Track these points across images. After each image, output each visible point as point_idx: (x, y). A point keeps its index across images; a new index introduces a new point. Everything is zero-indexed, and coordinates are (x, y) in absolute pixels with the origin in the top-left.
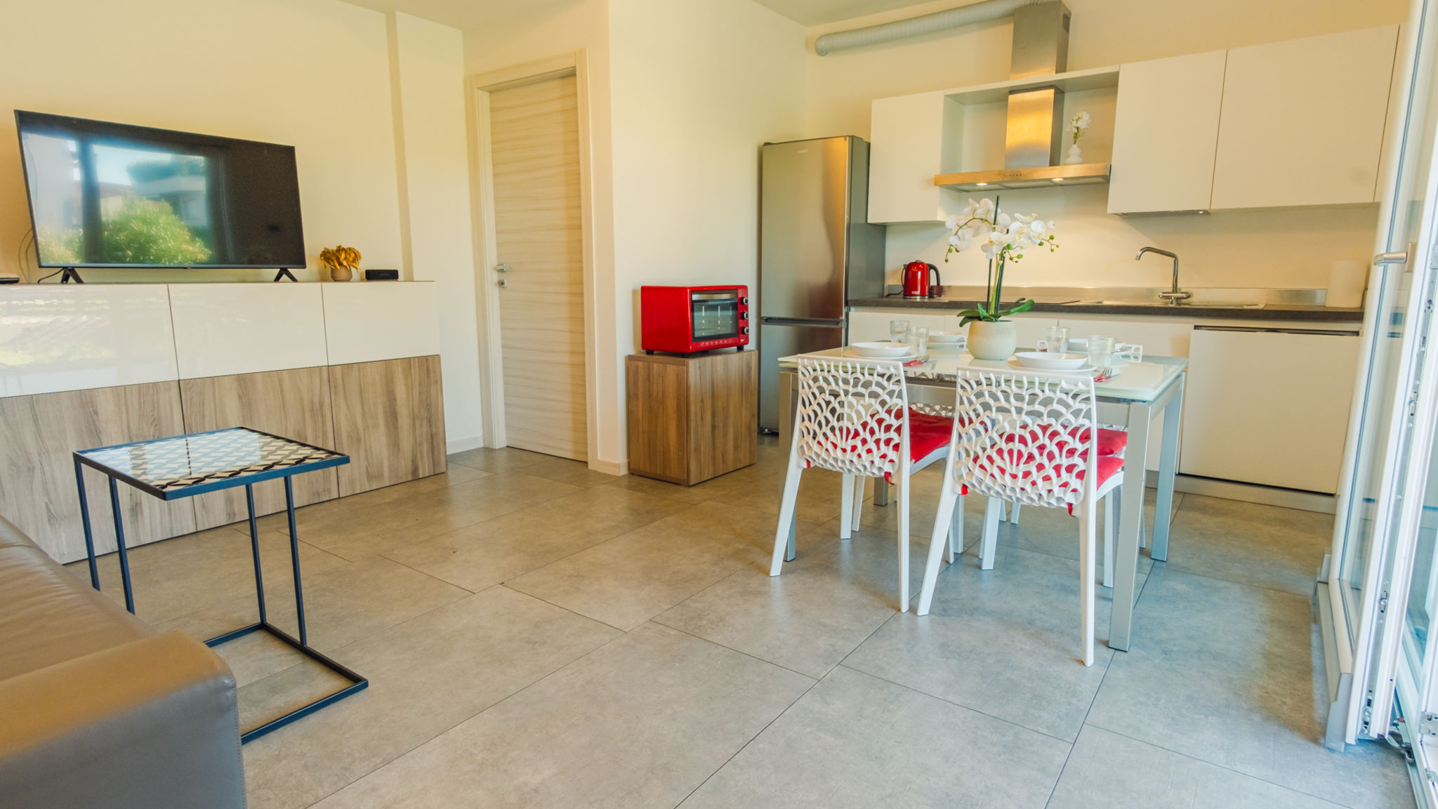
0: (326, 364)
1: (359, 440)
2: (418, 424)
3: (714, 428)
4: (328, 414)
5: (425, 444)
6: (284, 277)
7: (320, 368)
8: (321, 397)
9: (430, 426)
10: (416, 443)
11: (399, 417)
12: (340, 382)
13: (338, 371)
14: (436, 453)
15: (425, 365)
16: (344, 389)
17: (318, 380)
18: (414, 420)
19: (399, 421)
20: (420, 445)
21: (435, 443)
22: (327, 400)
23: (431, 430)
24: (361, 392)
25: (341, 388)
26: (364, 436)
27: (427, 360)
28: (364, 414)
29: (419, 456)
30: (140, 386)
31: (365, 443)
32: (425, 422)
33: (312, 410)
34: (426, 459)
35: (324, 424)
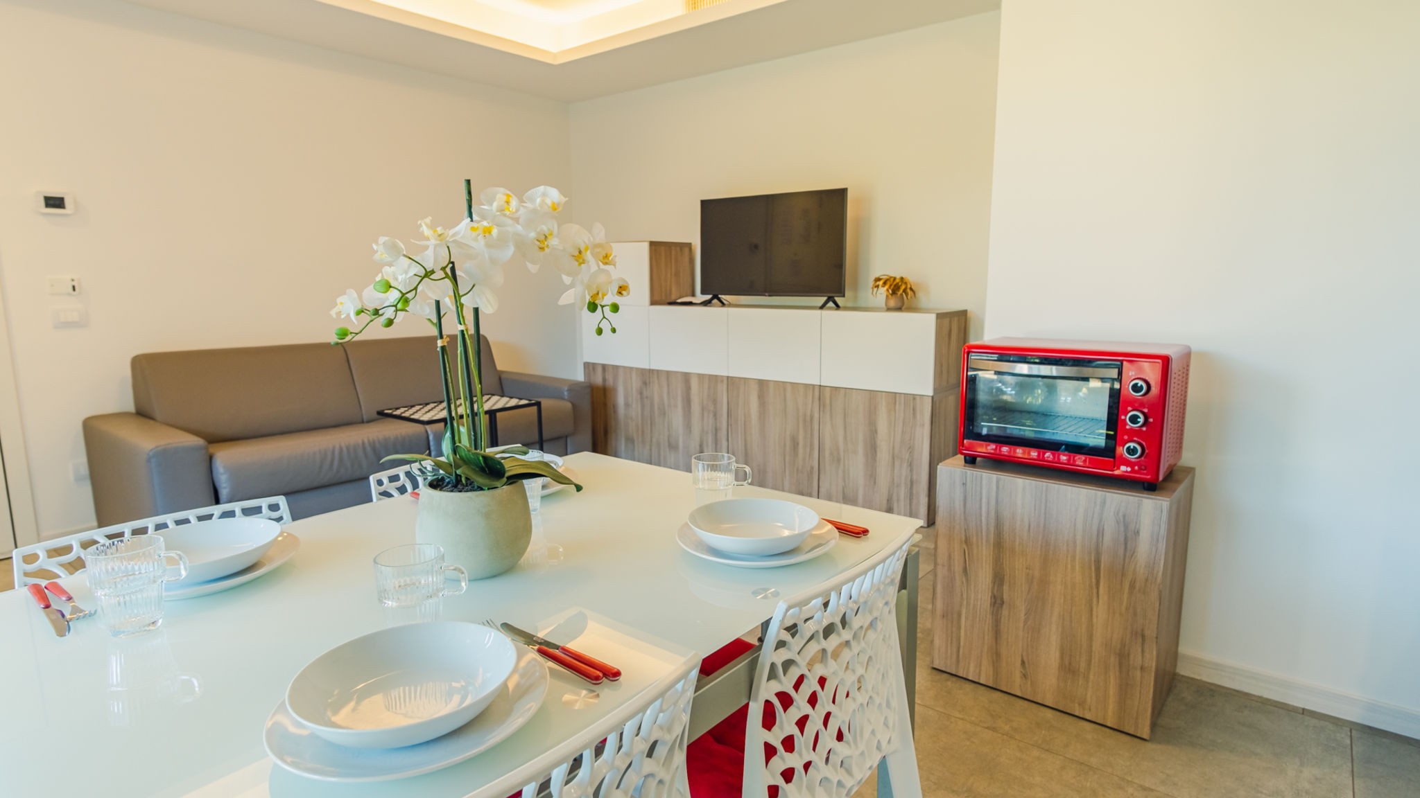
0: (819, 384)
1: (839, 460)
2: (897, 463)
3: (997, 602)
4: (816, 427)
5: (903, 488)
6: (831, 304)
7: (814, 386)
8: (812, 411)
9: (911, 471)
10: (894, 484)
11: (878, 450)
12: (828, 401)
13: (827, 393)
14: (914, 501)
15: (912, 404)
16: (831, 409)
17: (811, 398)
18: (893, 458)
19: (878, 454)
20: (897, 486)
21: (914, 492)
22: (816, 415)
23: (912, 476)
24: (845, 416)
25: (828, 407)
26: (844, 459)
27: (914, 399)
28: (845, 438)
29: (895, 497)
30: (710, 375)
31: (844, 466)
32: (905, 465)
33: (805, 421)
34: (902, 503)
35: (812, 435)
